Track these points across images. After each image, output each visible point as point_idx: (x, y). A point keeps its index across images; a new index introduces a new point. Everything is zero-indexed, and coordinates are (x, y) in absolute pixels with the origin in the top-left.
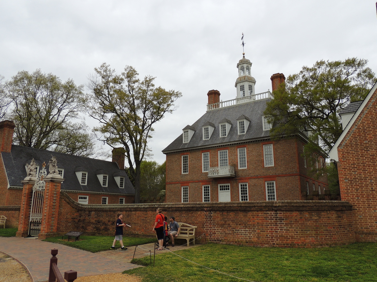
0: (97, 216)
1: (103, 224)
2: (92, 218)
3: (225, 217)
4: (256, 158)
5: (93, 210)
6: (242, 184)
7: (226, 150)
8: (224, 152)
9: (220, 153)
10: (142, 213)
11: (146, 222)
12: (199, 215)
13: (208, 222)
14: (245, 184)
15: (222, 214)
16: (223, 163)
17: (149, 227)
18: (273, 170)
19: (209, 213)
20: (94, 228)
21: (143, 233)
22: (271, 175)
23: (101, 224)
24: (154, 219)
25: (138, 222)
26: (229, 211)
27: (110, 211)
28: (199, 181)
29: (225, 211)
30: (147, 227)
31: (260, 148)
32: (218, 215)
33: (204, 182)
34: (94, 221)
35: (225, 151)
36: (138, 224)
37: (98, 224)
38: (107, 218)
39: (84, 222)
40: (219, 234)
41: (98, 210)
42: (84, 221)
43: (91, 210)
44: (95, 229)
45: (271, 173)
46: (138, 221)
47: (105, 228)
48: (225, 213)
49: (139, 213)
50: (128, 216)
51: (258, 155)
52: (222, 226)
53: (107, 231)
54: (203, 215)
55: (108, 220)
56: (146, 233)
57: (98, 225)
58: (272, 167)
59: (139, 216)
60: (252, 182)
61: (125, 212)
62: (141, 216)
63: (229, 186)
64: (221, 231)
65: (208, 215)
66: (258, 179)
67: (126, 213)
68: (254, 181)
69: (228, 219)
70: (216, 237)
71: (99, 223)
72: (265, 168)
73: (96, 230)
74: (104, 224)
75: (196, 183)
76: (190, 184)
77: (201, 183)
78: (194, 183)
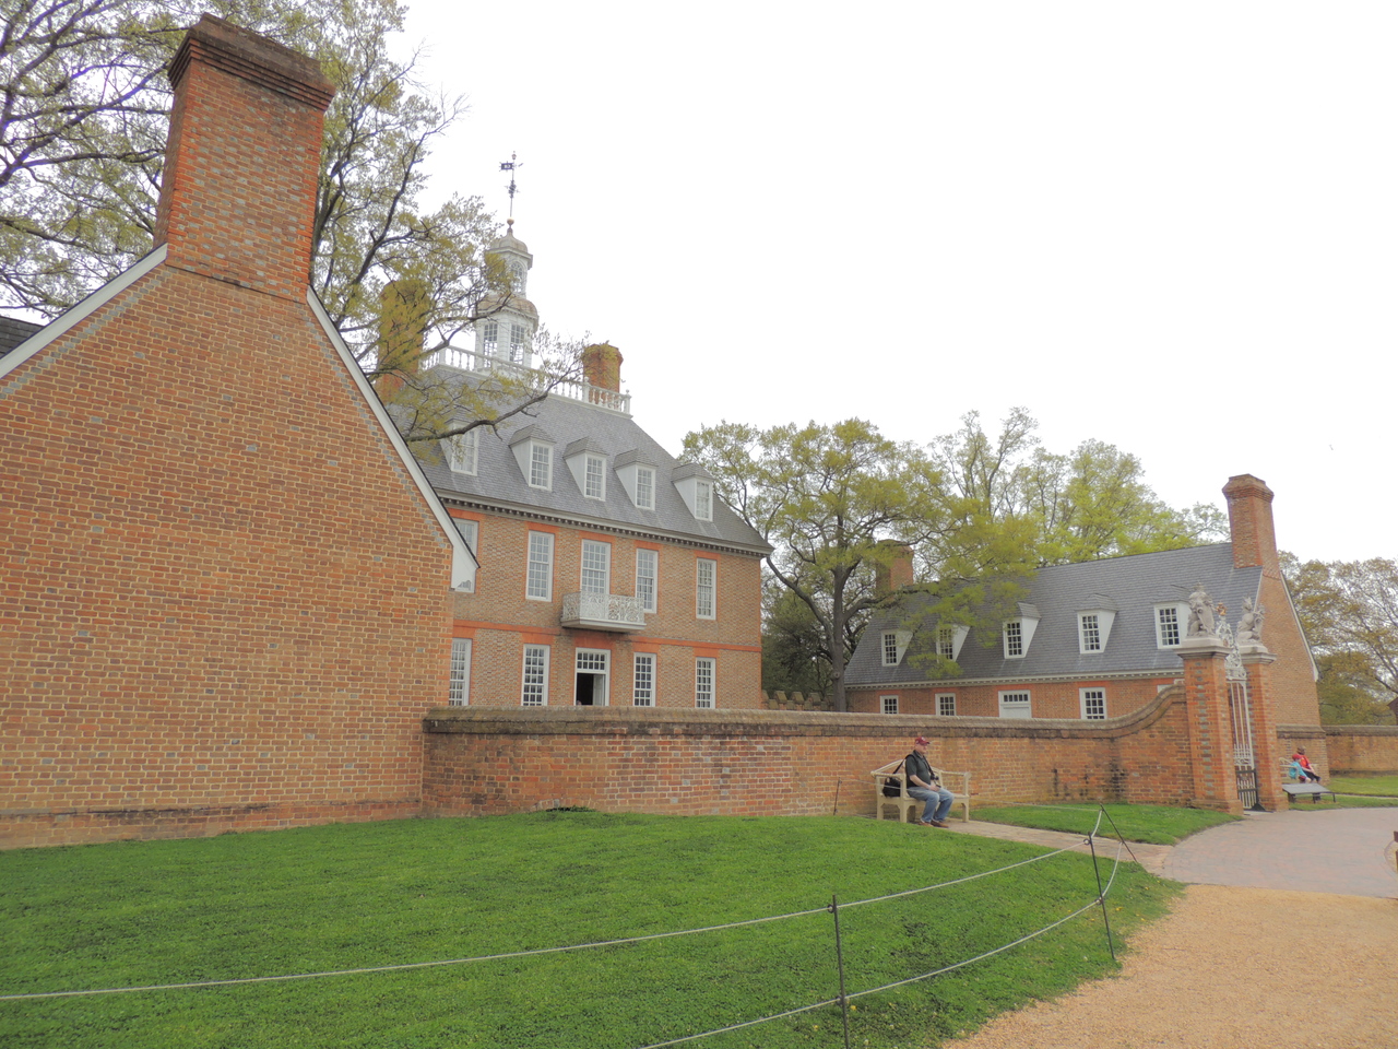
4: (680, 591)
6: (641, 655)
7: (604, 544)
8: (598, 550)
9: (586, 547)
14: (646, 656)
18: (713, 629)
22: (709, 642)
28: (513, 629)
33: (532, 633)
35: (601, 544)
45: (710, 637)
58: (711, 622)
60: (667, 654)
63: (603, 659)
66: (680, 648)
68: (671, 652)
72: (697, 620)
75: (504, 634)
76: (479, 635)
77: (521, 635)
78: (495, 632)
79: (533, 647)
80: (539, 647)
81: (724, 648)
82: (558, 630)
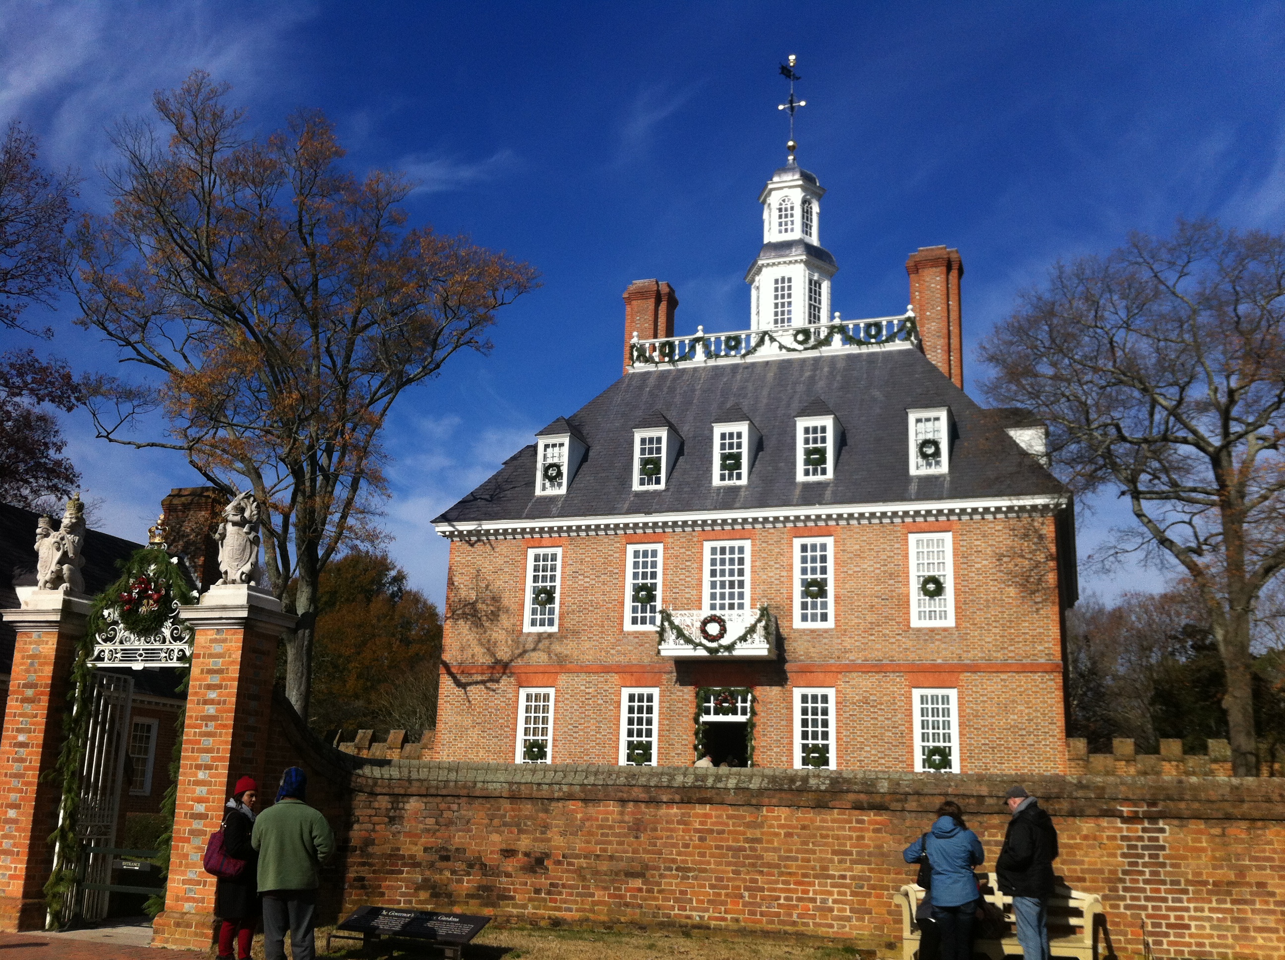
0: (437, 823)
1: (471, 866)
2: (409, 834)
3: (1239, 848)
4: (878, 588)
5: (413, 790)
6: (810, 691)
7: (740, 542)
8: (732, 551)
9: (713, 550)
10: (729, 817)
11: (753, 865)
12: (1086, 838)
13: (1142, 873)
14: (819, 692)
15: (1223, 835)
16: (723, 597)
17: (774, 890)
18: (947, 640)
19: (1144, 830)
20: (418, 888)
21: (737, 920)
22: (939, 661)
23: (460, 866)
24: (807, 851)
25: (701, 863)
26: (1260, 824)
27: (514, 798)
28: (606, 670)
29: (1237, 819)
30: (762, 889)
31: (897, 546)
32: (1194, 840)
33: (632, 673)
34: (417, 850)
35: (736, 543)
36: (704, 871)
37: (439, 864)
38: (495, 837)
39: (371, 856)
40: (1208, 931)
41: (444, 792)
42: (370, 849)
43: (402, 792)
44: (424, 895)
45: (941, 654)
46: (703, 855)
47: (479, 888)
48: (1238, 831)
49: (706, 816)
50: (637, 828)
51: (885, 572)
52: (1221, 889)
53: (494, 905)
54: (1112, 838)
55: (504, 846)
56: (760, 921)
57: (441, 871)
58: (945, 630)
59: (711, 831)
61: (613, 807)
62: (723, 832)
64: (1214, 916)
65: (1141, 839)
67: (622, 813)
69: (1256, 859)
70: (1189, 945)
71: (446, 858)
72: (913, 629)
73: (432, 896)
74: (477, 864)
75: (594, 677)
76: (563, 679)
77: (616, 676)
78: (584, 676)
79: (637, 691)
80: (645, 691)
81: (974, 669)
82: (670, 666)
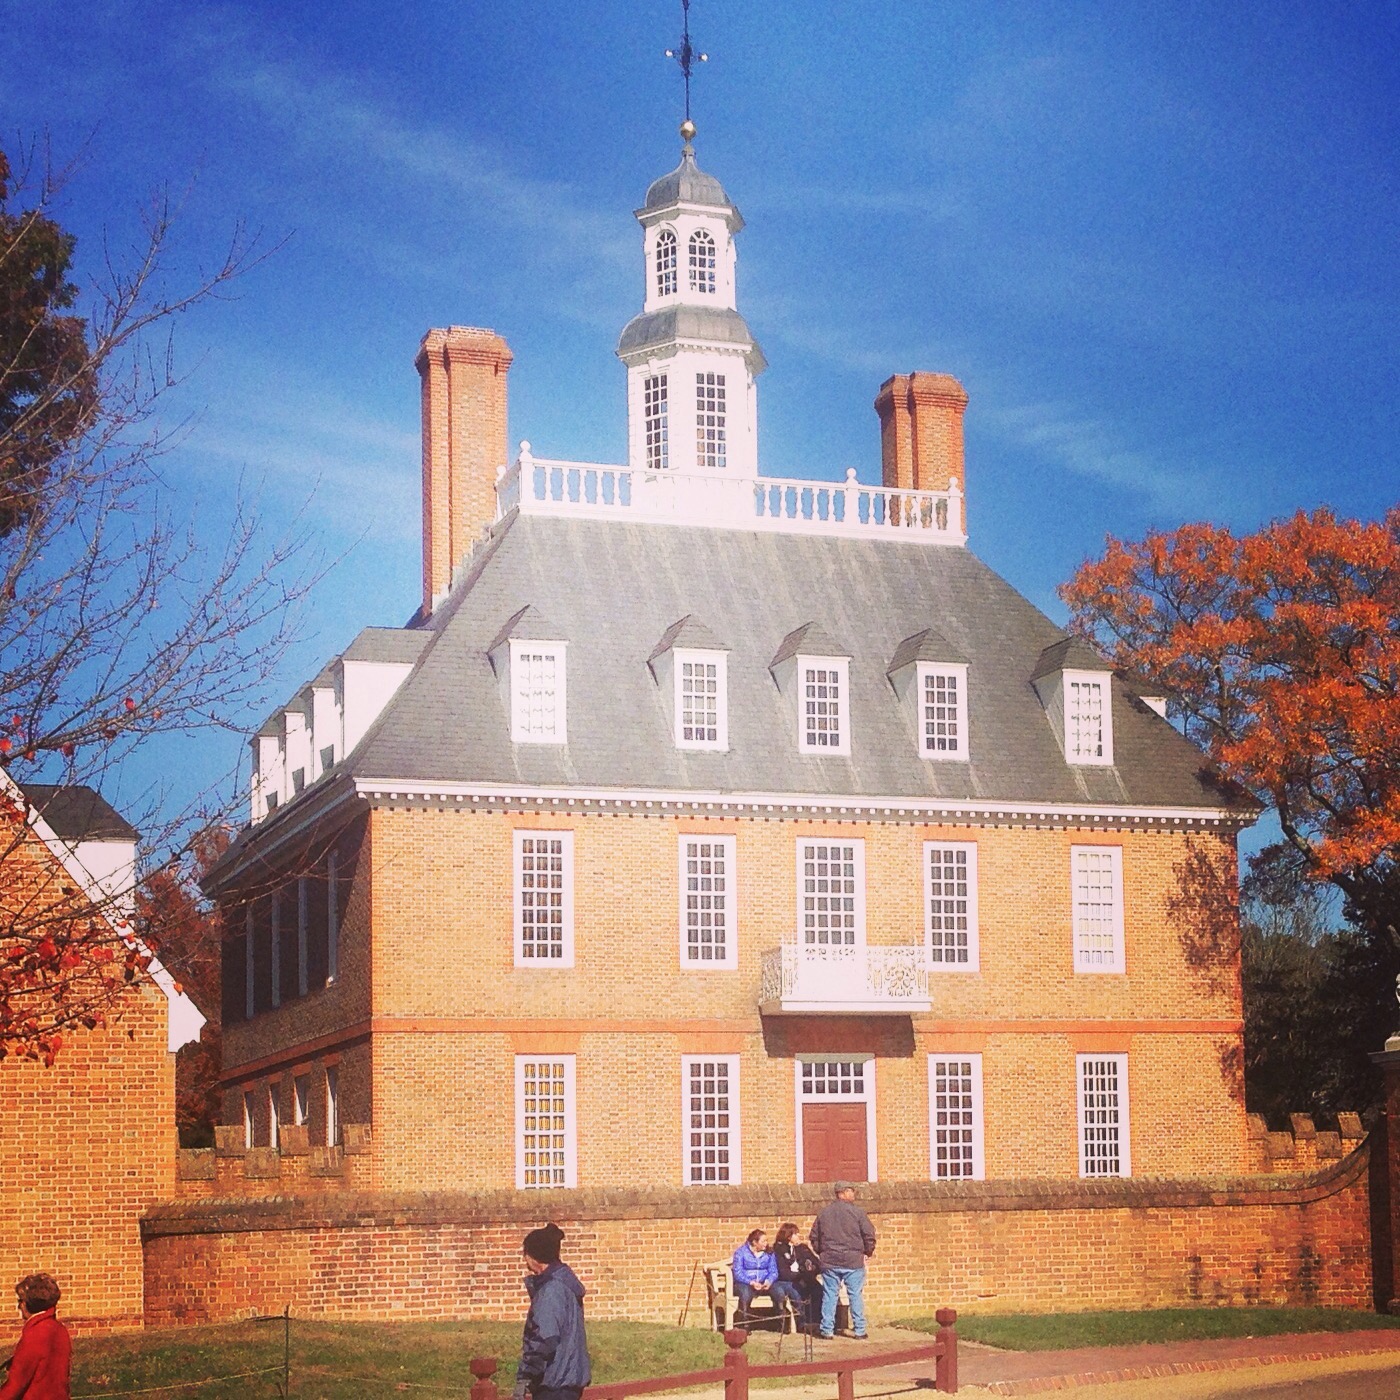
4: (1034, 918)
6: (947, 1059)
8: (834, 855)
16: (823, 921)
18: (1117, 990)
22: (1109, 1019)
28: (658, 1028)
31: (1057, 861)
33: (697, 1033)
35: (841, 844)
58: (1115, 977)
60: (1006, 1052)
63: (858, 1072)
66: (1039, 1039)
72: (1078, 975)
75: (638, 1039)
76: (588, 1043)
77: (675, 1038)
78: (622, 1037)
79: (704, 1059)
80: (717, 1059)
82: (756, 1023)
